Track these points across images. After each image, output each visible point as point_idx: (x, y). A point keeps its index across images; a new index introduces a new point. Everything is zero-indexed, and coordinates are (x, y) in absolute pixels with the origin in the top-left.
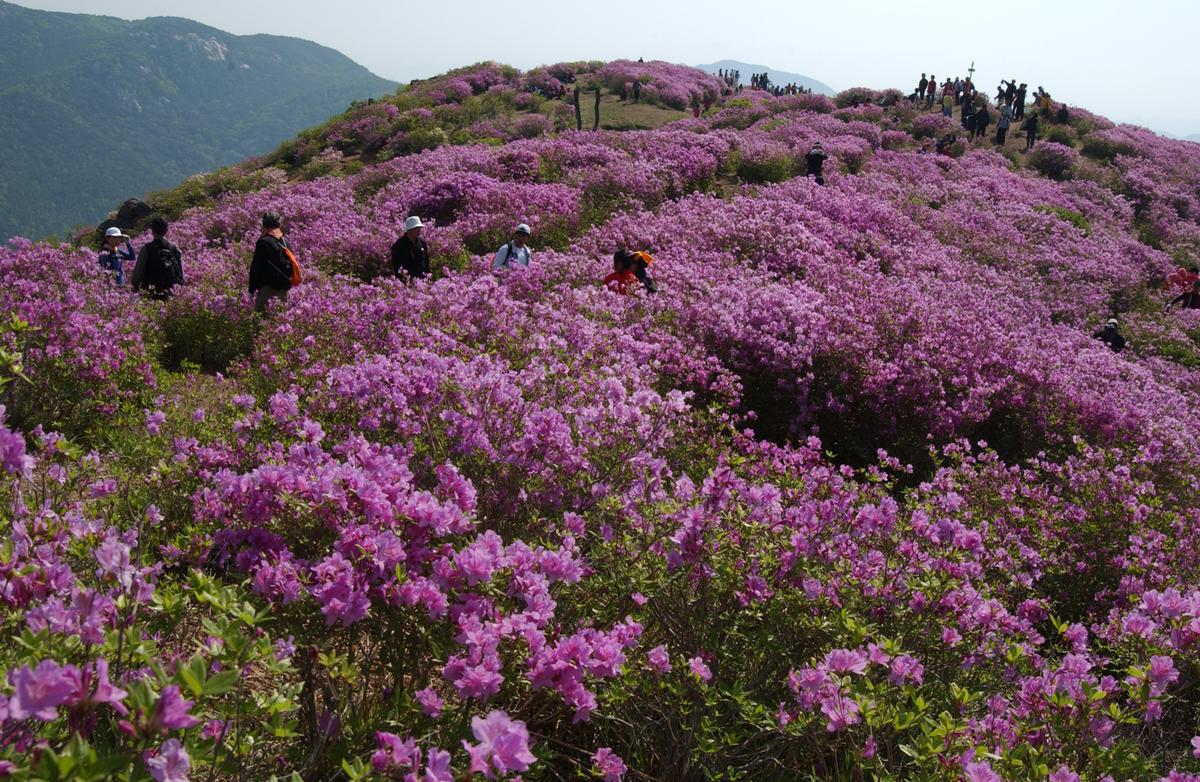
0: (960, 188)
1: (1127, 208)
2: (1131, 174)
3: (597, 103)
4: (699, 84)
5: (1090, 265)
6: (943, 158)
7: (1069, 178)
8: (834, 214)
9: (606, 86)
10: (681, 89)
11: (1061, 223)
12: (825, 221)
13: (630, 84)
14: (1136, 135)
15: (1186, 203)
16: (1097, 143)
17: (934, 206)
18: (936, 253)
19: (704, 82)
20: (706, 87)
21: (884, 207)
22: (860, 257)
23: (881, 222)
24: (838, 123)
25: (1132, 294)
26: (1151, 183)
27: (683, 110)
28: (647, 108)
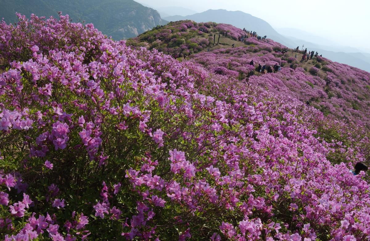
0: (292, 77)
1: (325, 83)
2: (328, 76)
3: (219, 38)
4: (240, 33)
5: (310, 93)
6: (292, 69)
7: (316, 75)
8: (272, 81)
9: (218, 31)
10: (236, 35)
11: (308, 85)
12: (271, 82)
13: (225, 32)
14: (336, 64)
15: (338, 83)
16: (325, 68)
17: (288, 80)
18: (286, 88)
19: (241, 33)
20: (242, 34)
21: (280, 80)
22: (275, 88)
23: (279, 83)
24: (273, 57)
25: (316, 98)
26: (332, 78)
27: (236, 40)
28: (228, 39)
